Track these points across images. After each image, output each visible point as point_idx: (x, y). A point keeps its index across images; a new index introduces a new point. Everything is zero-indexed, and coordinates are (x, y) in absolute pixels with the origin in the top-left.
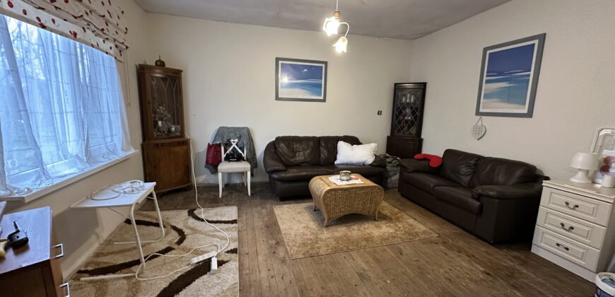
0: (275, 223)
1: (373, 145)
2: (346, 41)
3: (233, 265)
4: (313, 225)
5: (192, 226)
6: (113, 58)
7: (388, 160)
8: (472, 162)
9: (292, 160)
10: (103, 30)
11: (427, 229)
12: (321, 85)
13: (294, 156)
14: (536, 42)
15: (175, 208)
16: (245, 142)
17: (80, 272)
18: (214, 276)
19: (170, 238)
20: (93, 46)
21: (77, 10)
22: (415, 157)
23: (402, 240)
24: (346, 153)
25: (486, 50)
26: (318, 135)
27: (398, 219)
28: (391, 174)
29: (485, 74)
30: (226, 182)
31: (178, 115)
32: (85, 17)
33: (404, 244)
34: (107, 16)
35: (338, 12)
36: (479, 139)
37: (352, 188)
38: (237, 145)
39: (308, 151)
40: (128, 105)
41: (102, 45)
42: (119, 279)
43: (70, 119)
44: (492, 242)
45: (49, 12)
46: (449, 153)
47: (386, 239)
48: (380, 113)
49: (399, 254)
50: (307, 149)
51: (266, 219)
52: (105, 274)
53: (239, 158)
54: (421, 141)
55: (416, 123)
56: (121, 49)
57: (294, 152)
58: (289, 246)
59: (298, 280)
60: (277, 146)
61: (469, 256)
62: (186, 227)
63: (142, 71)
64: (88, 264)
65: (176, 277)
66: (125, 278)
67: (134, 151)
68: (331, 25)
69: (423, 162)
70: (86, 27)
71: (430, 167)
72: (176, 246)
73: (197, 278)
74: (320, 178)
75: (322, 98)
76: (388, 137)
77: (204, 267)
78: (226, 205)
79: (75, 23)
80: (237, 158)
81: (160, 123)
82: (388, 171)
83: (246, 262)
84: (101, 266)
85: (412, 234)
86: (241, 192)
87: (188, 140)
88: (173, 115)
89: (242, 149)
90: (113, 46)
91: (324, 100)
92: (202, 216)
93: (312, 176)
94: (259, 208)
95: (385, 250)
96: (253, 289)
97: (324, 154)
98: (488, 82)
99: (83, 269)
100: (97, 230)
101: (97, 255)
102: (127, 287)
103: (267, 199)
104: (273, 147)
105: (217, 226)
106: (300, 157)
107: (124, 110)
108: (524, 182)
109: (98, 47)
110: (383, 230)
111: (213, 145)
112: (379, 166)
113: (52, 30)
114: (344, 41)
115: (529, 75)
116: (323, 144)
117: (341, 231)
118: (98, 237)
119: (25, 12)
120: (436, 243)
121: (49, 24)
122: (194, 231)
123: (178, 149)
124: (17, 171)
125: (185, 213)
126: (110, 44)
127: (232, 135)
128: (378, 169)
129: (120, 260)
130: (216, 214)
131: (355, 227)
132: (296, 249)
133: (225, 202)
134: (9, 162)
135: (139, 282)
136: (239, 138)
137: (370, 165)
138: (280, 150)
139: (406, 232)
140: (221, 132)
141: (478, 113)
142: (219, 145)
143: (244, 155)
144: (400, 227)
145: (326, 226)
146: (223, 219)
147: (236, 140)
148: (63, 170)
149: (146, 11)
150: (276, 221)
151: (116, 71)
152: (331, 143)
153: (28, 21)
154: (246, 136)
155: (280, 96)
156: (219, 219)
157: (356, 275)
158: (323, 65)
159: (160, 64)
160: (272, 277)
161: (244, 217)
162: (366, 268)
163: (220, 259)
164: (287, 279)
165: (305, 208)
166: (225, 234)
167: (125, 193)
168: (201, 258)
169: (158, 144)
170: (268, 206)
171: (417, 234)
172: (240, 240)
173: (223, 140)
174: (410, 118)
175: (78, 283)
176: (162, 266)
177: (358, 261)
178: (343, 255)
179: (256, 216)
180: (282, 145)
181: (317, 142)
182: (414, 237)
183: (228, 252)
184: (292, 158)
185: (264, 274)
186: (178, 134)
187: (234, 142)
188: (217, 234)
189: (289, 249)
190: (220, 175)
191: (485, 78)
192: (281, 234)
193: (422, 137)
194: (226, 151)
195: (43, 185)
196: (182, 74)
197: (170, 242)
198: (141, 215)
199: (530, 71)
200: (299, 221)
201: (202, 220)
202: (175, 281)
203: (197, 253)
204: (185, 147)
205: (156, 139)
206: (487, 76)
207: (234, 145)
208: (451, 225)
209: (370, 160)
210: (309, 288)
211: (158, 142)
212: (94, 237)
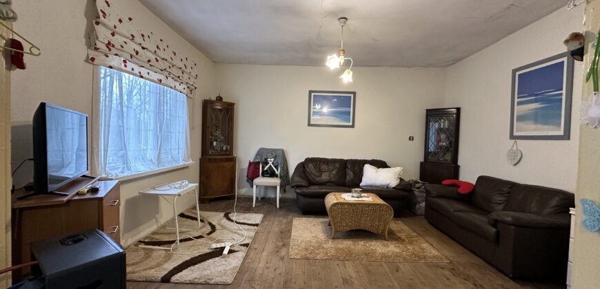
0: (289, 231)
1: (398, 169)
2: (351, 73)
3: (240, 255)
4: (322, 236)
5: (224, 224)
6: (185, 95)
7: (418, 185)
8: (505, 189)
9: (317, 179)
10: (179, 77)
11: (440, 254)
12: (350, 112)
13: (320, 176)
14: (565, 59)
15: (217, 211)
16: (280, 162)
17: (140, 242)
18: (224, 259)
19: (204, 230)
20: (171, 87)
21: (163, 66)
22: (444, 182)
23: (405, 259)
24: (371, 176)
25: (514, 71)
26: (345, 158)
27: (411, 243)
28: (419, 200)
29: (516, 96)
30: (262, 195)
31: (229, 138)
32: (168, 69)
33: (406, 264)
34: (183, 68)
35: (343, 50)
36: (515, 165)
37: (359, 204)
38: (273, 163)
39: (334, 172)
40: (192, 128)
41: (179, 87)
42: (161, 250)
43: (151, 135)
44: (511, 276)
45: (146, 68)
46: (482, 179)
47: (388, 257)
48: (411, 139)
49: (395, 271)
50: (333, 170)
51: (283, 227)
52: (154, 245)
53: (273, 175)
54: (457, 168)
55: (451, 149)
56: (191, 89)
57: (321, 172)
58: (292, 248)
59: (287, 274)
60: (306, 166)
61: (475, 285)
62: (219, 225)
63: (206, 105)
64: (146, 238)
65: (197, 255)
66: (165, 250)
67: (193, 162)
68: (334, 61)
69: (451, 188)
70: (168, 76)
71: (459, 194)
72: (206, 236)
73: (211, 258)
74: (335, 195)
75: (351, 124)
76: (421, 163)
77: (218, 252)
78: (256, 213)
79: (162, 74)
80: (272, 174)
81: (215, 143)
82: (416, 197)
83: (252, 254)
84: (154, 240)
85: (418, 257)
86: (272, 204)
87: (235, 157)
88: (225, 138)
89: (276, 167)
90: (186, 87)
91: (353, 126)
92: (234, 219)
93: (328, 193)
94: (281, 218)
95: (381, 265)
96: (248, 273)
97: (350, 176)
98: (519, 103)
99: (142, 240)
100: (157, 216)
101: (154, 233)
102: (163, 255)
103: (291, 212)
104: (302, 167)
105: (241, 227)
106: (325, 177)
107: (188, 132)
108: (559, 213)
109: (175, 88)
110: (389, 249)
111: (253, 162)
112: (403, 190)
113: (146, 79)
114: (349, 73)
115: (561, 94)
116: (349, 166)
117: (347, 244)
118: (157, 221)
119: (133, 69)
120: (443, 268)
121: (145, 75)
122: (223, 227)
123: (225, 164)
124: (114, 165)
125: (222, 214)
126: (183, 86)
127: (269, 155)
128: (401, 193)
129: (166, 239)
130: (244, 219)
131: (362, 243)
132: (297, 251)
133: (256, 210)
134: (111, 158)
135: (173, 254)
136: (275, 158)
137: (394, 188)
138: (308, 170)
139: (413, 254)
140: (261, 152)
141: (512, 137)
142: (258, 163)
143: (278, 172)
144: (408, 249)
145: (333, 238)
146: (248, 222)
147: (273, 160)
148: (140, 168)
149: (214, 62)
150: (291, 230)
151: (186, 105)
152: (358, 166)
153: (134, 74)
154: (281, 156)
155: (312, 123)
156: (245, 221)
157: (341, 280)
158: (352, 95)
159: (220, 99)
160: (267, 268)
161: (266, 223)
162: (354, 275)
163: (233, 249)
164: (278, 272)
165: (322, 223)
166: (245, 233)
167: (175, 188)
168: (219, 245)
169: (211, 159)
170: (290, 217)
171: (425, 257)
172: (254, 239)
173: (261, 159)
174: (444, 144)
175: (136, 248)
176: (191, 246)
177: (350, 270)
178: (337, 262)
179: (276, 224)
180: (310, 165)
181: (343, 164)
182: (420, 260)
183: (241, 245)
184: (318, 177)
185: (262, 265)
186: (228, 153)
187: (271, 161)
188: (238, 231)
189: (290, 250)
190: (255, 187)
191: (516, 100)
192: (290, 238)
193: (459, 164)
194: (263, 167)
195: (125, 174)
196: (235, 106)
197: (203, 233)
198: (191, 212)
199: (562, 89)
200: (311, 231)
201: (232, 221)
202: (196, 257)
203: (218, 242)
204: (232, 163)
205: (211, 155)
206: (518, 98)
207: (270, 164)
208: (472, 255)
209: (394, 183)
210: (293, 281)
211: (213, 157)
212: (154, 220)
